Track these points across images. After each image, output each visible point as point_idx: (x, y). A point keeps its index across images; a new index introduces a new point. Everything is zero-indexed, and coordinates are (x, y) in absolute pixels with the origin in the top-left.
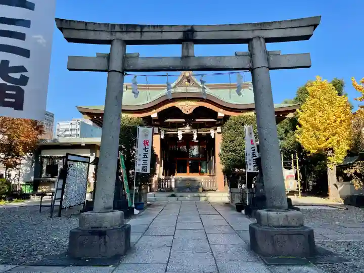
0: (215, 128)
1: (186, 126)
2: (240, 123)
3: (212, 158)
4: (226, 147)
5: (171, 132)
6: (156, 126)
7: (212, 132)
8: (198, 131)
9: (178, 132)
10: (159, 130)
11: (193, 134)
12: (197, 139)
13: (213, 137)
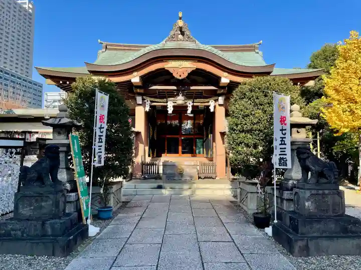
0: (216, 98)
1: (178, 95)
2: (259, 89)
3: (210, 136)
4: (237, 125)
5: (159, 103)
6: (140, 94)
7: (212, 104)
8: (193, 102)
9: (168, 103)
10: (143, 100)
11: (187, 106)
12: (192, 112)
13: (212, 110)
